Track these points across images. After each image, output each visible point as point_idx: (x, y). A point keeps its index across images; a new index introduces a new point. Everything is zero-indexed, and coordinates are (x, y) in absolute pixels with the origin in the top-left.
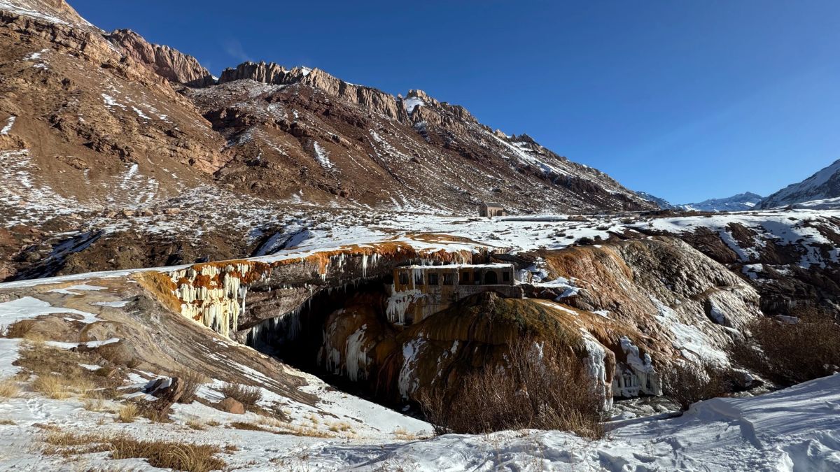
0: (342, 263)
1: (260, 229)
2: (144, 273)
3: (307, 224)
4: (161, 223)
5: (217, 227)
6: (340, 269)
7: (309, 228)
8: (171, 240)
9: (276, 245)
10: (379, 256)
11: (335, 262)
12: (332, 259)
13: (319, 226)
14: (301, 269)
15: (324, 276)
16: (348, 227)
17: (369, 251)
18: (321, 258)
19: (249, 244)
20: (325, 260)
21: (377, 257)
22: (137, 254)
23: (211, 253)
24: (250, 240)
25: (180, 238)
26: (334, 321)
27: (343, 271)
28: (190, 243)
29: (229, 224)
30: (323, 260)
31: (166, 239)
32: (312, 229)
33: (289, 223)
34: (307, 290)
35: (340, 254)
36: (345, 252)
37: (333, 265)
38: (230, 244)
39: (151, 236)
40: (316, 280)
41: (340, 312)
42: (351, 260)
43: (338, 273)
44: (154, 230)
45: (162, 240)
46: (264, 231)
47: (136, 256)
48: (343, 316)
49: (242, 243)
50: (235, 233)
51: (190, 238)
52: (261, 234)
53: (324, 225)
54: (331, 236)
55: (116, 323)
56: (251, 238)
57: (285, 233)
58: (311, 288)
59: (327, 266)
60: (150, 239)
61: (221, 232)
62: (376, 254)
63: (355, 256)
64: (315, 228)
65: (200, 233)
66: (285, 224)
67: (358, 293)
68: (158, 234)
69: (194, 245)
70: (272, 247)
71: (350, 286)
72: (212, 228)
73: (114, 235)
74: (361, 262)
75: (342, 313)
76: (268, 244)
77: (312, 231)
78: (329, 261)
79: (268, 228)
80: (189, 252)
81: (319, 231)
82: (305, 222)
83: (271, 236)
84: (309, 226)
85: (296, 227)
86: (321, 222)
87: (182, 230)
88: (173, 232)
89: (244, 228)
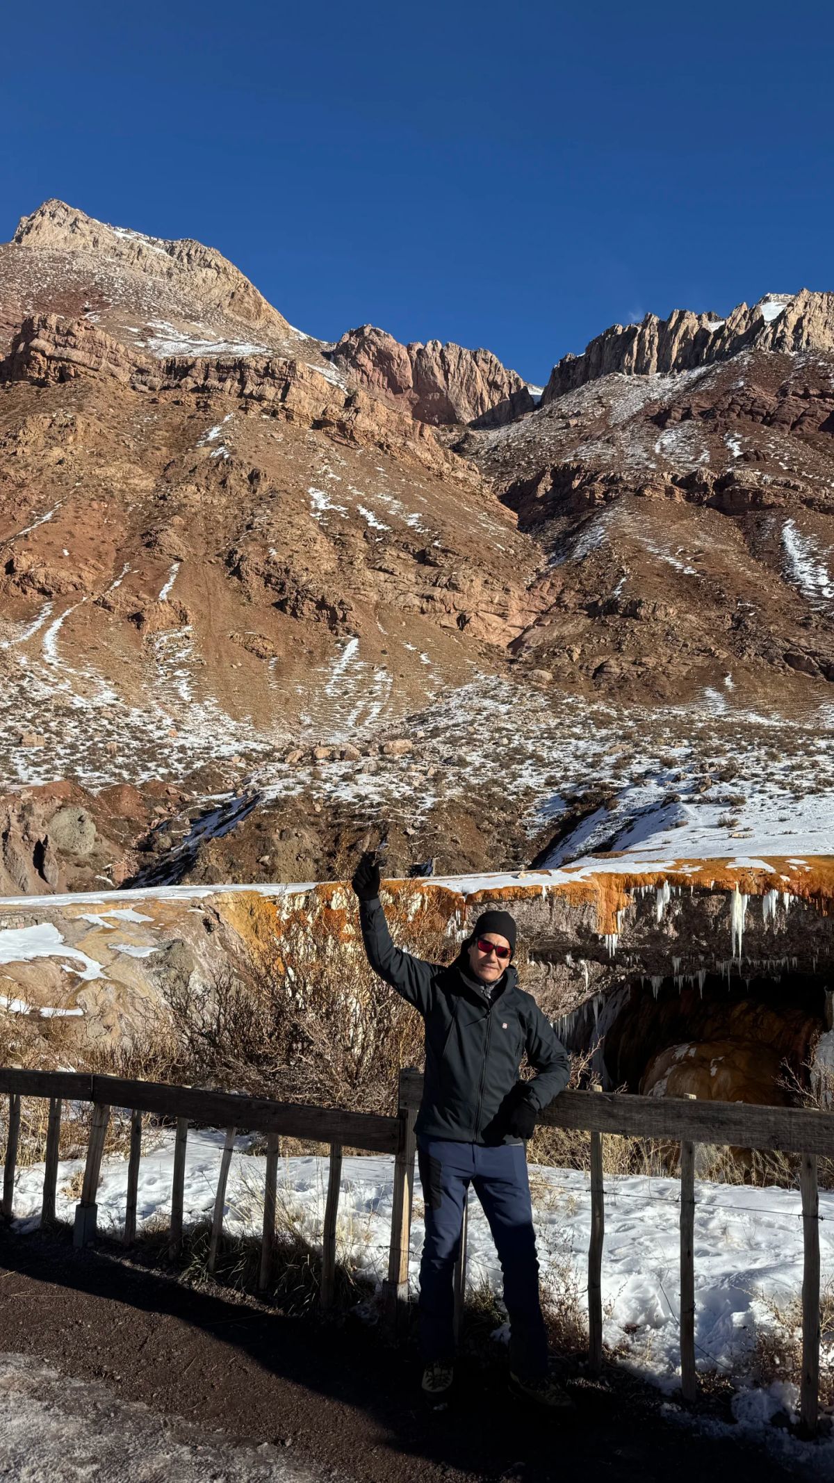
0: (669, 910)
1: (563, 797)
2: (237, 894)
3: (682, 785)
4: (363, 778)
5: (469, 788)
6: (663, 924)
7: (684, 797)
8: (370, 818)
9: (592, 841)
10: (788, 898)
11: (645, 903)
12: (637, 895)
13: (712, 793)
14: (544, 916)
15: (613, 942)
16: (797, 798)
17: (753, 880)
18: (602, 891)
19: (532, 834)
20: (615, 896)
21: (780, 902)
22: (310, 846)
23: (442, 852)
24: (536, 821)
25: (387, 814)
26: (662, 1076)
27: (671, 931)
28: (404, 827)
29: (495, 782)
30: (609, 899)
31: (362, 815)
32: (690, 801)
33: (638, 781)
34: (577, 975)
35: (659, 885)
36: (672, 880)
37: (640, 913)
38: (489, 832)
39: (336, 808)
40: (590, 947)
41: (681, 1052)
42: (695, 902)
43: (657, 937)
44: (346, 794)
45: (354, 817)
46: (571, 801)
47: (307, 851)
48: (687, 1064)
49: (516, 831)
50: (505, 805)
51: (406, 814)
52: (563, 810)
53: (727, 789)
54: (731, 825)
55: (121, 985)
56: (539, 819)
57: (620, 809)
58: (588, 969)
59: (621, 913)
60: (336, 815)
61: (474, 801)
62: (775, 893)
63: (705, 892)
64: (697, 797)
65: (429, 802)
66: (626, 783)
67: (744, 1005)
68: (350, 804)
69: (411, 831)
70: (581, 846)
71: (714, 979)
72: (456, 792)
73: (277, 803)
74: (727, 911)
75: (687, 1058)
76: (574, 836)
77: (687, 807)
78: (628, 900)
79: (580, 794)
80: (400, 848)
81: (705, 807)
82: (677, 779)
83: (586, 814)
84: (686, 791)
85: (653, 791)
86: (722, 779)
87: (396, 795)
88: (377, 799)
89: (528, 792)
